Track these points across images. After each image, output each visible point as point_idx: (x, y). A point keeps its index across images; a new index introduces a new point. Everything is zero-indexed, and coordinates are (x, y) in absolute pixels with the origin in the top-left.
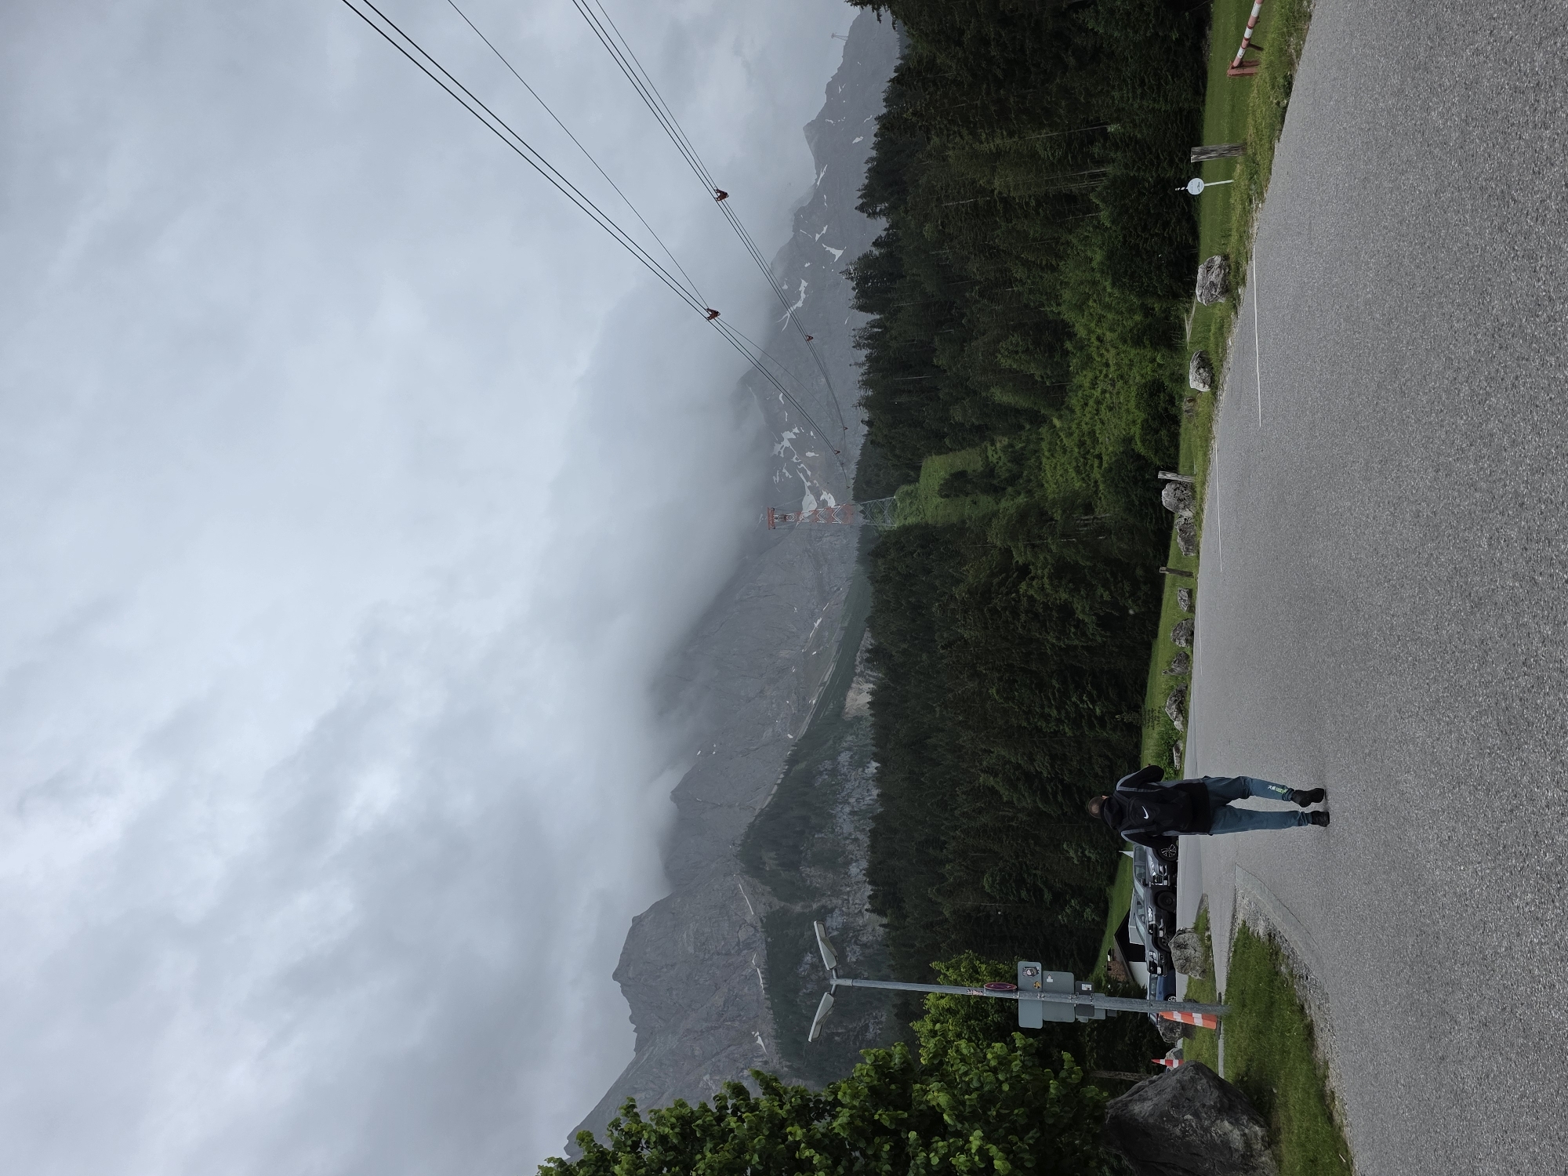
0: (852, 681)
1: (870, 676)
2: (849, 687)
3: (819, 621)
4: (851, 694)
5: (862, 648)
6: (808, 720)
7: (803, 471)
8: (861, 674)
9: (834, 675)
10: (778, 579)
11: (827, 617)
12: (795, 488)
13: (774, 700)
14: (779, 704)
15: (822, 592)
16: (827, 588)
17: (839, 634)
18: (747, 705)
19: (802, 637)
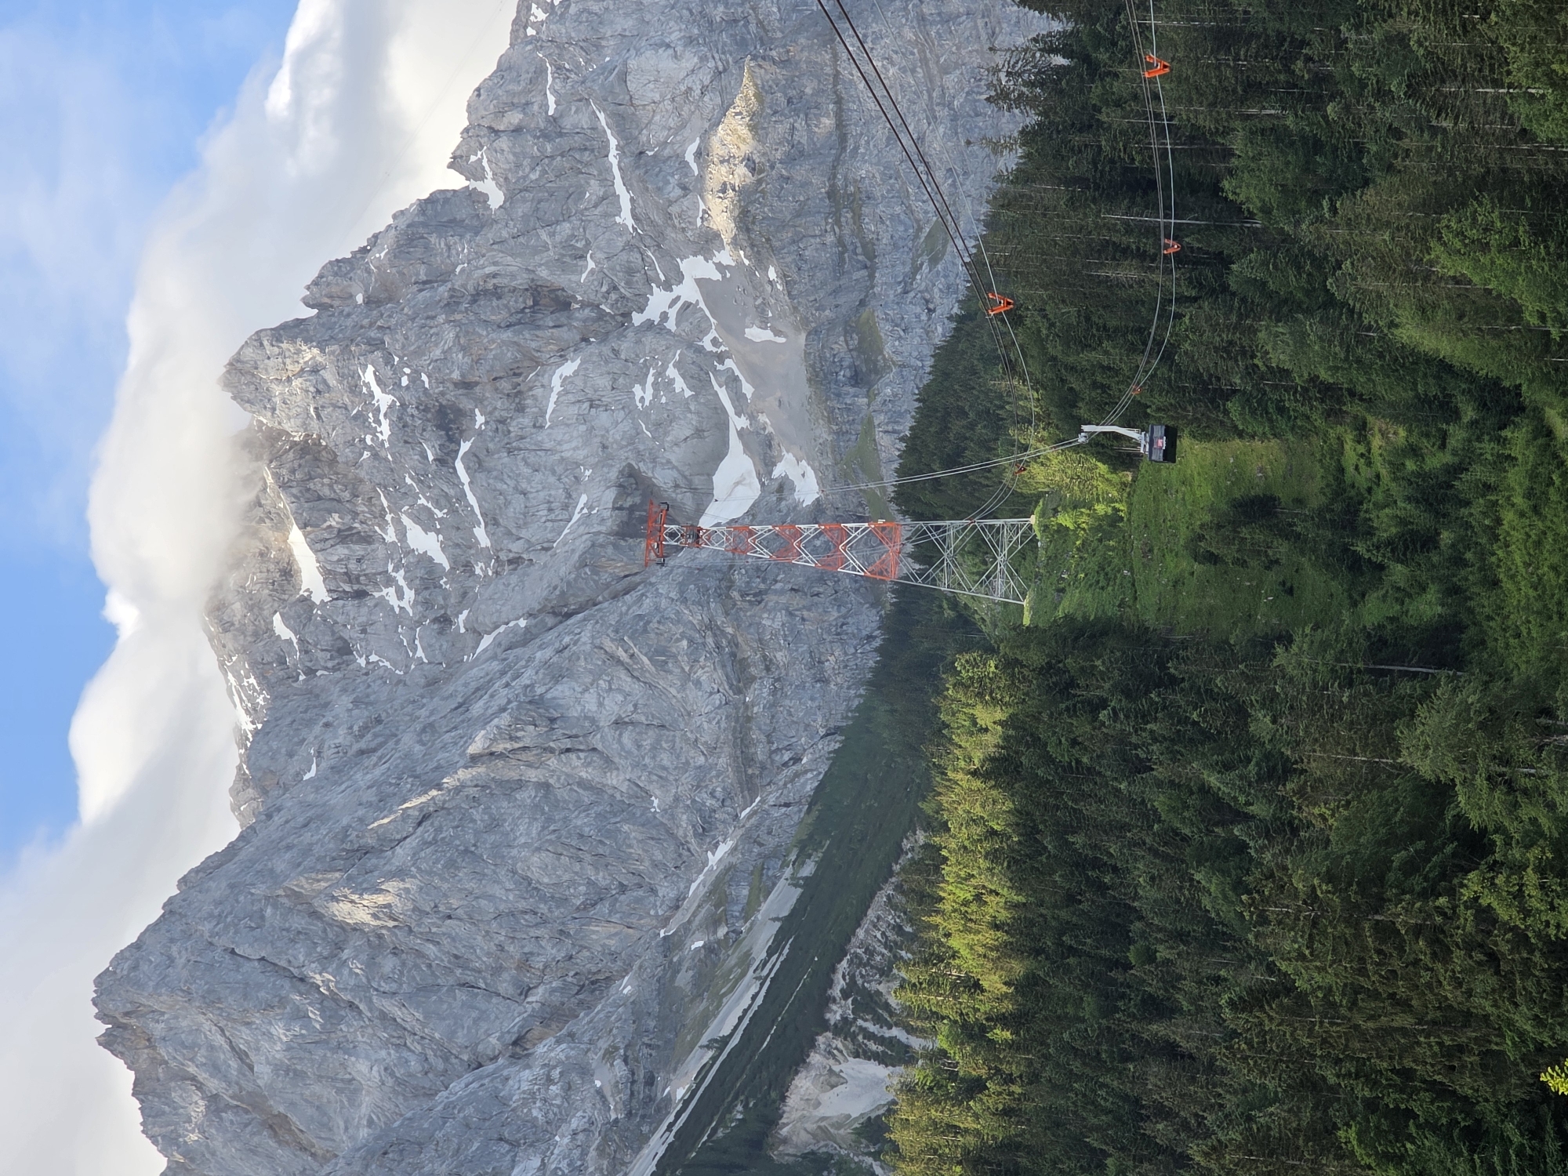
0: (812, 1045)
1: (870, 1036)
3: (723, 849)
4: (803, 1085)
5: (855, 948)
6: (658, 1142)
7: (732, 382)
8: (843, 1029)
9: (758, 1022)
10: (613, 706)
11: (750, 838)
12: (699, 433)
13: (556, 1074)
14: (568, 1088)
15: (744, 758)
16: (760, 753)
17: (782, 898)
18: (468, 1077)
19: (666, 890)
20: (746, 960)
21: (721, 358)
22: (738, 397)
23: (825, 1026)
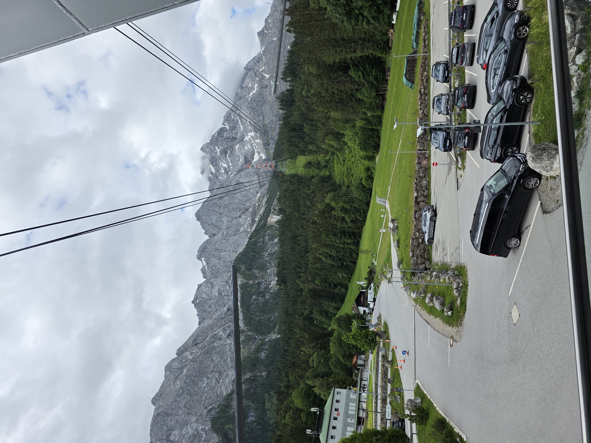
0: (270, 214)
1: (275, 213)
2: (269, 216)
3: (259, 194)
4: (269, 218)
5: (273, 204)
6: (255, 225)
7: (255, 146)
8: (273, 213)
9: (264, 212)
11: (261, 193)
12: (252, 152)
14: (245, 220)
15: (260, 185)
16: (262, 184)
17: (265, 199)
18: (235, 220)
19: (254, 199)
20: (262, 206)
21: (253, 144)
22: (256, 148)
23: (271, 212)
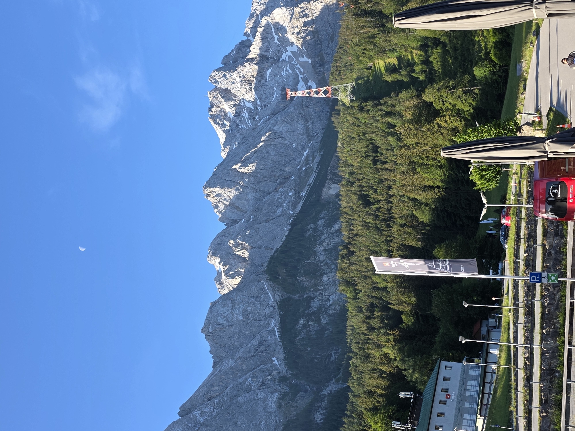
0: (325, 183)
1: (335, 180)
3: (307, 151)
6: (301, 203)
7: (299, 69)
8: (331, 179)
9: (316, 180)
10: (285, 129)
12: (294, 79)
13: (283, 194)
14: (285, 196)
15: (308, 136)
16: (311, 134)
17: (318, 159)
18: (268, 196)
19: (298, 160)
20: (313, 170)
21: (296, 65)
22: (300, 72)
23: (327, 179)
